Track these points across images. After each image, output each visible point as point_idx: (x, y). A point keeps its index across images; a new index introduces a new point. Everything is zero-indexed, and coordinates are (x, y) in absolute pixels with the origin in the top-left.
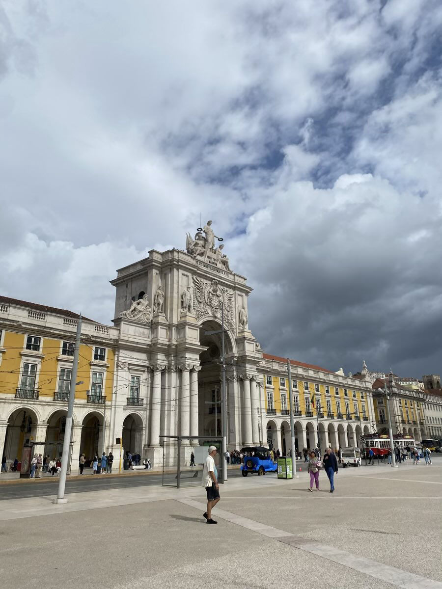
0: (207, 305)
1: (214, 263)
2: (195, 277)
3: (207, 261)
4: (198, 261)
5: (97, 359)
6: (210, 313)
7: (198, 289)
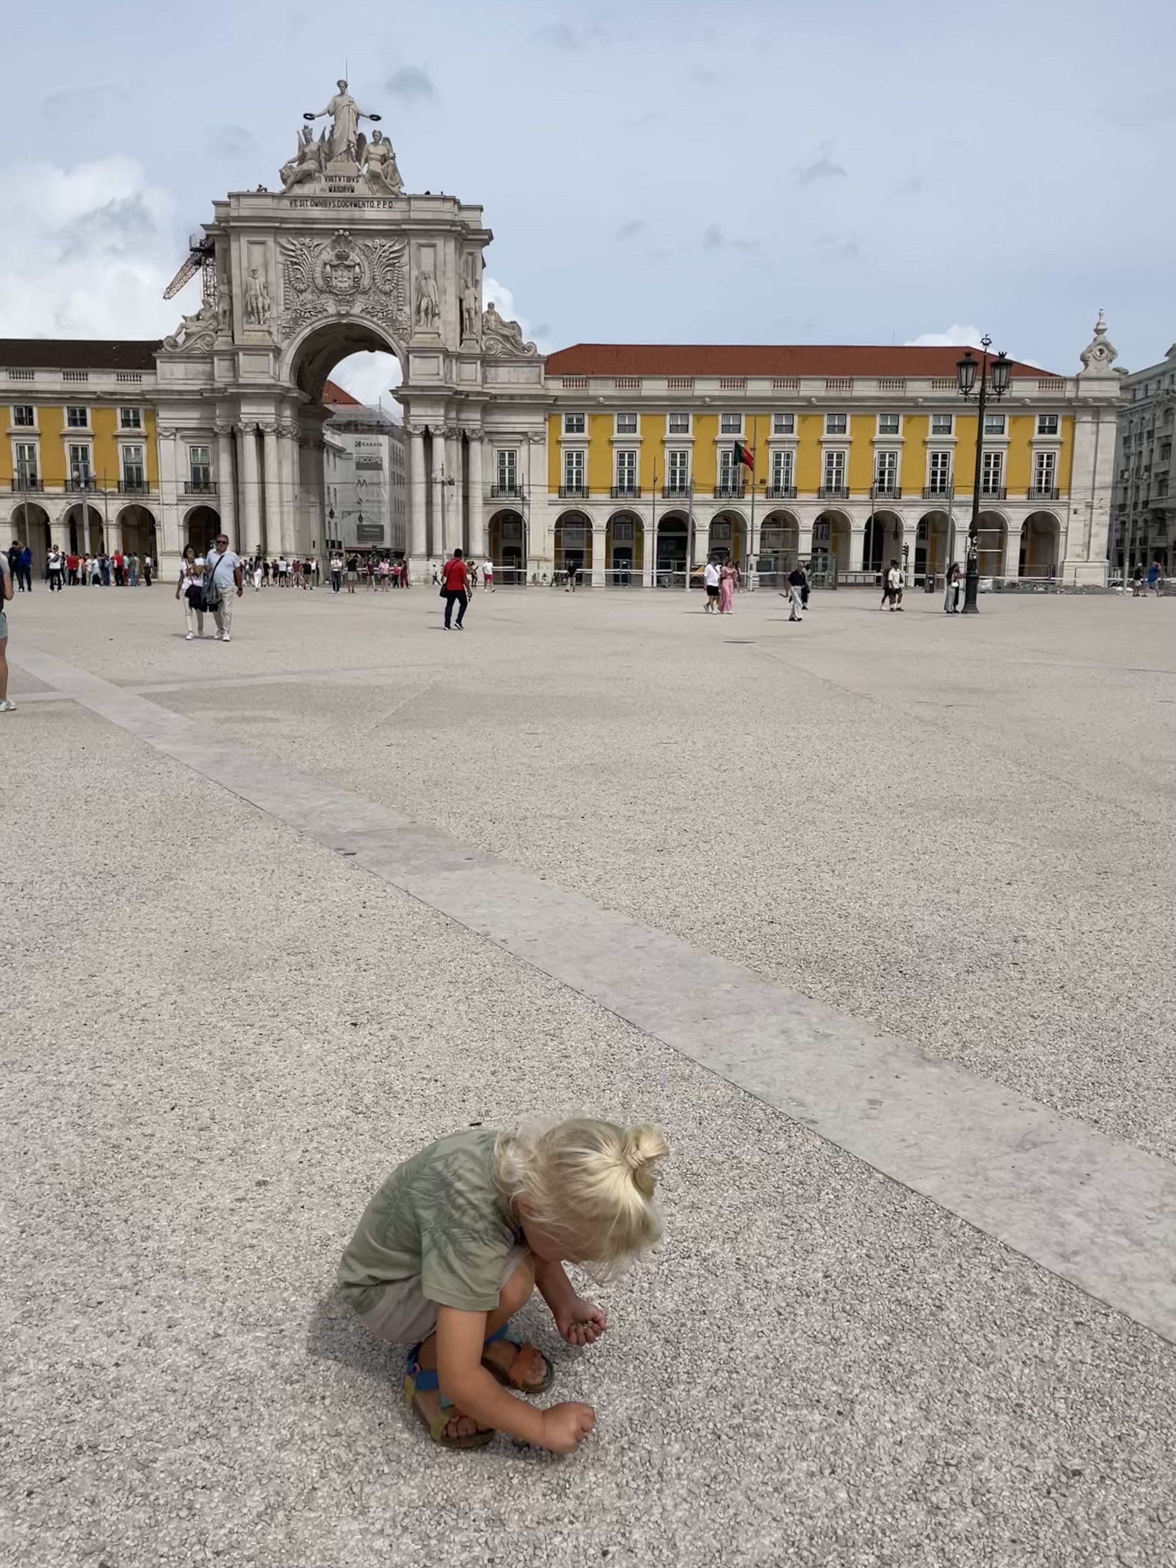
0: (322, 292)
1: (344, 189)
2: (283, 241)
3: (323, 190)
4: (294, 200)
5: (129, 425)
6: (332, 309)
7: (296, 264)
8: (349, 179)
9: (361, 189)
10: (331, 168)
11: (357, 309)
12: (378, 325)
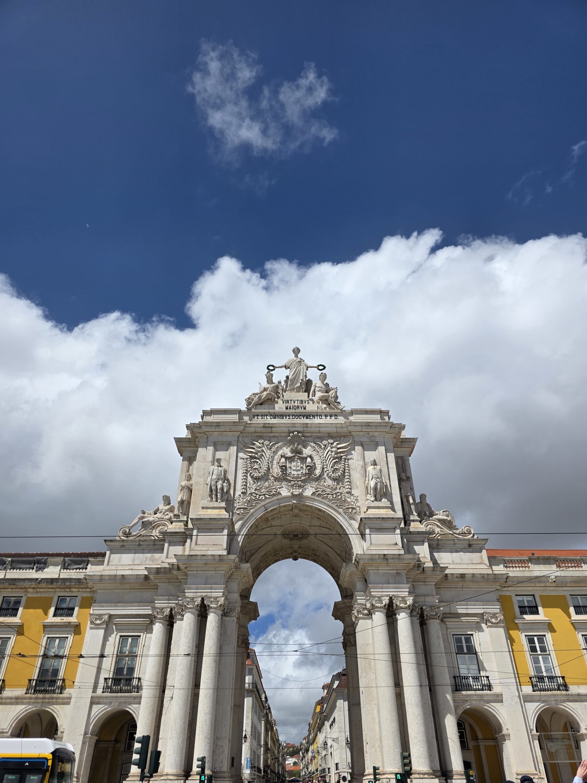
2: (246, 441)
3: (280, 408)
4: (256, 415)
5: (61, 615)
6: (285, 492)
7: (255, 458)
8: (302, 402)
9: (311, 407)
10: (288, 395)
11: (308, 492)
12: (328, 506)
